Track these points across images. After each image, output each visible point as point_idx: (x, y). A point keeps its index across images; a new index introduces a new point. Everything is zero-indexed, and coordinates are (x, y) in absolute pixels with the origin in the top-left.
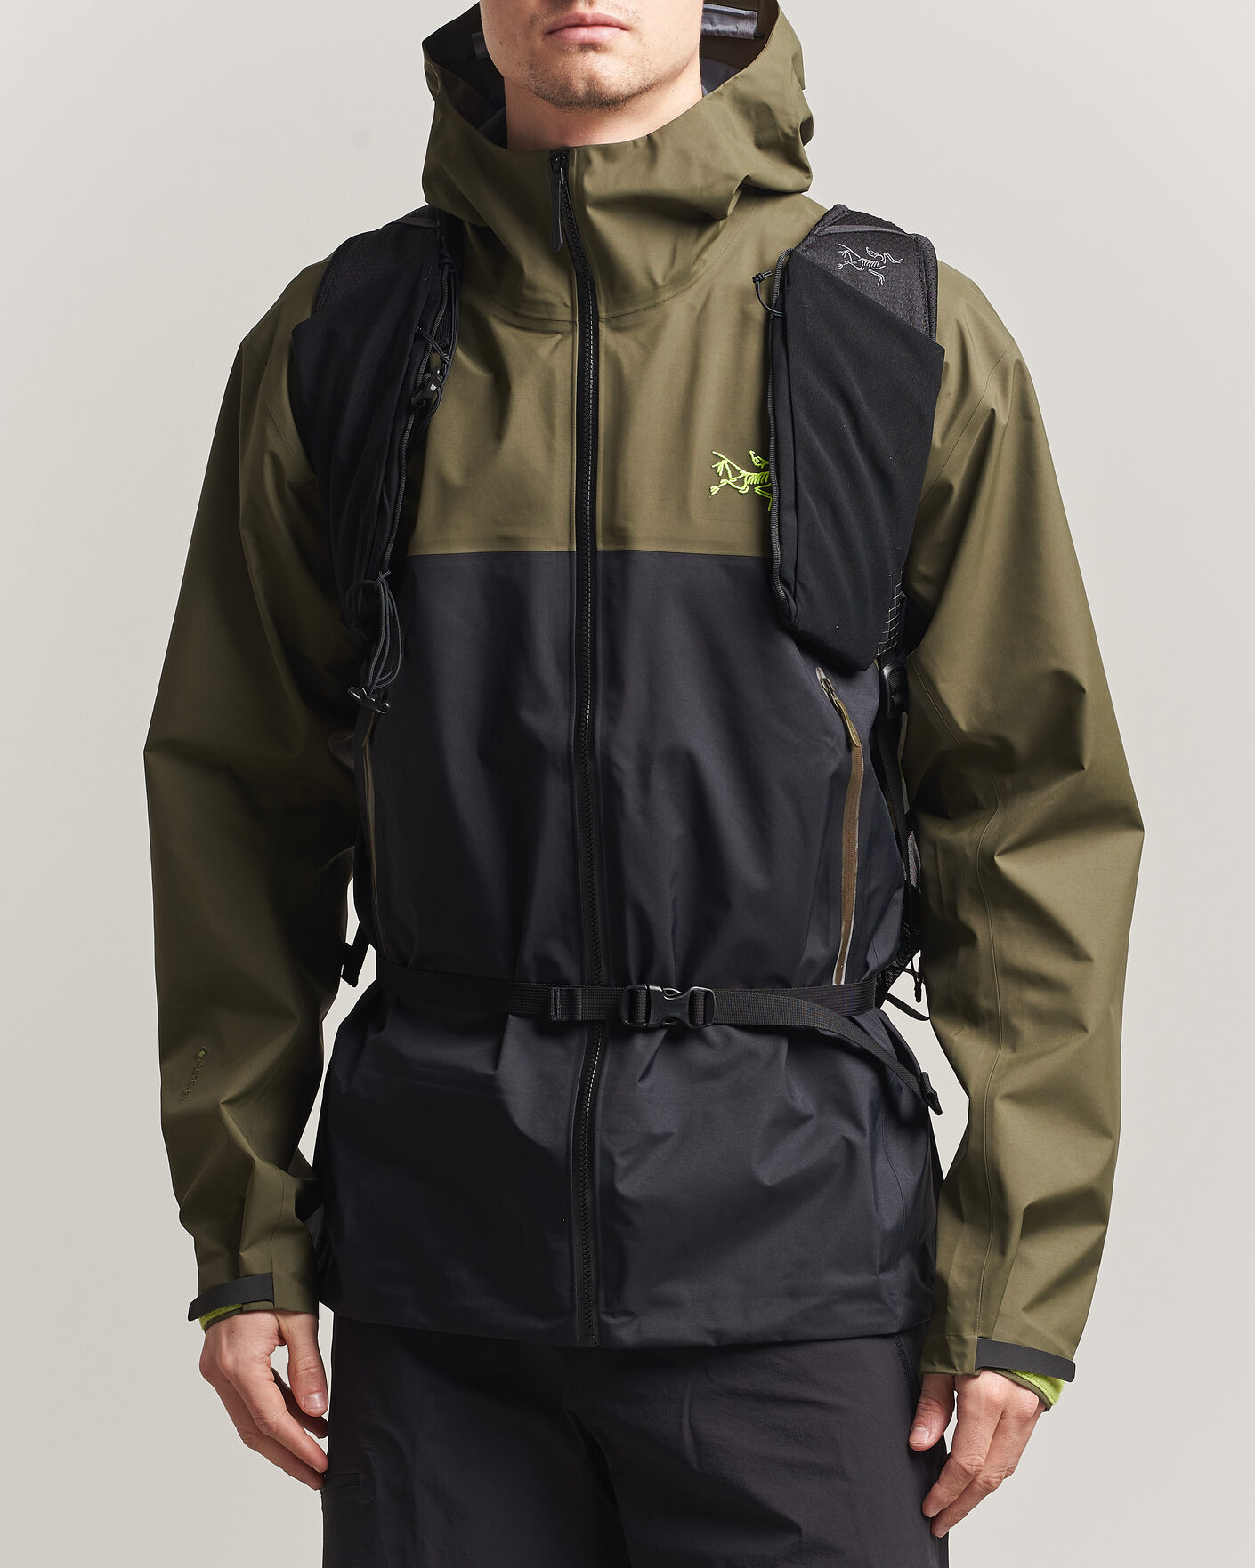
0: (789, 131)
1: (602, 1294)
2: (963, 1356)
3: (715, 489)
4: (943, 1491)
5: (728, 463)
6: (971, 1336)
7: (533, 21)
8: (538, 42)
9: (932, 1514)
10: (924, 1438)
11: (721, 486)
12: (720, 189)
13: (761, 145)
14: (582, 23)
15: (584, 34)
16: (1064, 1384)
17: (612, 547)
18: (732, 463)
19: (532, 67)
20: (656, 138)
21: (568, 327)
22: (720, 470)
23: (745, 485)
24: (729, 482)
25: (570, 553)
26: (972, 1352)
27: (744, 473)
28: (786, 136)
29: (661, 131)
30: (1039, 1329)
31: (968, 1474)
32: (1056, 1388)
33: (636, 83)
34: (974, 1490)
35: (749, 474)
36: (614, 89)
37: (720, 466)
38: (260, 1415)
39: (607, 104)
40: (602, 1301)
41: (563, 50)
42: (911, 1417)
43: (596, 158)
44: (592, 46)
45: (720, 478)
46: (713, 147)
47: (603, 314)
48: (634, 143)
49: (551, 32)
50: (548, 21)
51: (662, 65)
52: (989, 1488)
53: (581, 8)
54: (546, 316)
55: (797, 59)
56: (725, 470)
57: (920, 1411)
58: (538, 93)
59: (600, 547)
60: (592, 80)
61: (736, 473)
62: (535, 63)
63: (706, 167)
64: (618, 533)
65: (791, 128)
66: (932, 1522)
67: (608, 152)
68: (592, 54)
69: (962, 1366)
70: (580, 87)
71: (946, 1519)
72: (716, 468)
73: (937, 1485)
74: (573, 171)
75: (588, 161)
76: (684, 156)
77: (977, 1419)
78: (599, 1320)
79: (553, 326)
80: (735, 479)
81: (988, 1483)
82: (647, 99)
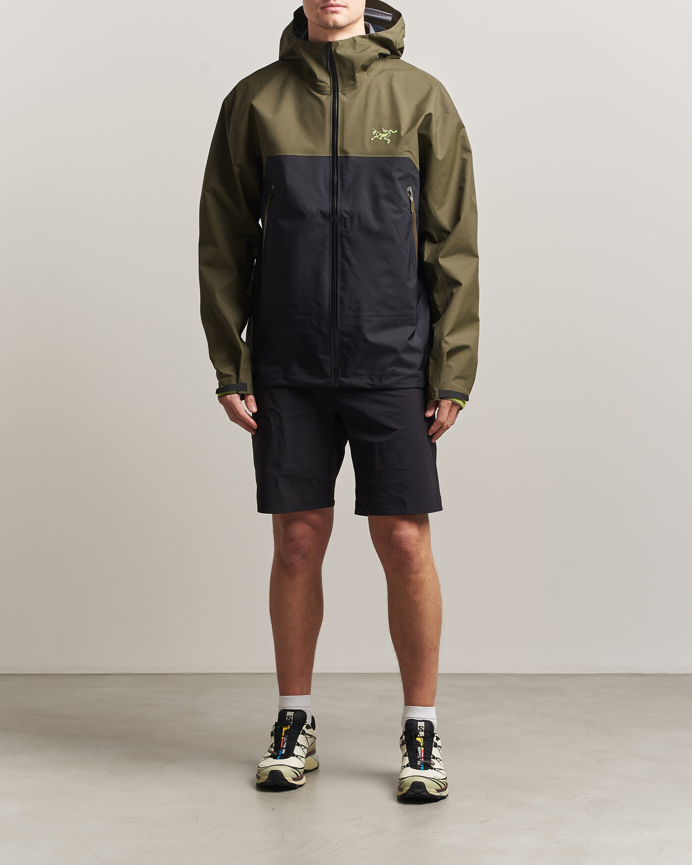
1: (340, 372)
2: (435, 395)
3: (372, 139)
4: (434, 428)
5: (376, 132)
6: (436, 389)
7: (318, 5)
8: (319, 11)
9: (430, 434)
10: (429, 414)
11: (374, 138)
14: (332, 6)
15: (332, 9)
16: (466, 402)
17: (342, 155)
19: (317, 17)
21: (329, 93)
22: (374, 134)
23: (381, 137)
24: (376, 137)
25: (330, 157)
26: (437, 394)
27: (380, 134)
30: (457, 386)
31: (442, 423)
32: (464, 403)
33: (347, 22)
34: (443, 428)
35: (382, 134)
36: (341, 24)
37: (374, 133)
38: (238, 413)
39: (338, 28)
40: (340, 374)
41: (327, 13)
42: (425, 409)
44: (335, 12)
45: (374, 136)
47: (340, 89)
49: (322, 8)
50: (323, 5)
51: (354, 17)
52: (448, 428)
53: (332, 2)
54: (323, 90)
55: (403, 28)
56: (375, 134)
57: (428, 406)
58: (319, 25)
59: (339, 155)
60: (335, 22)
61: (378, 134)
62: (318, 16)
64: (344, 151)
66: (431, 437)
68: (335, 14)
69: (435, 398)
70: (331, 24)
71: (435, 437)
73: (432, 426)
74: (333, 48)
77: (444, 407)
78: (339, 379)
79: (325, 93)
80: (378, 136)
81: (447, 426)
82: (350, 27)
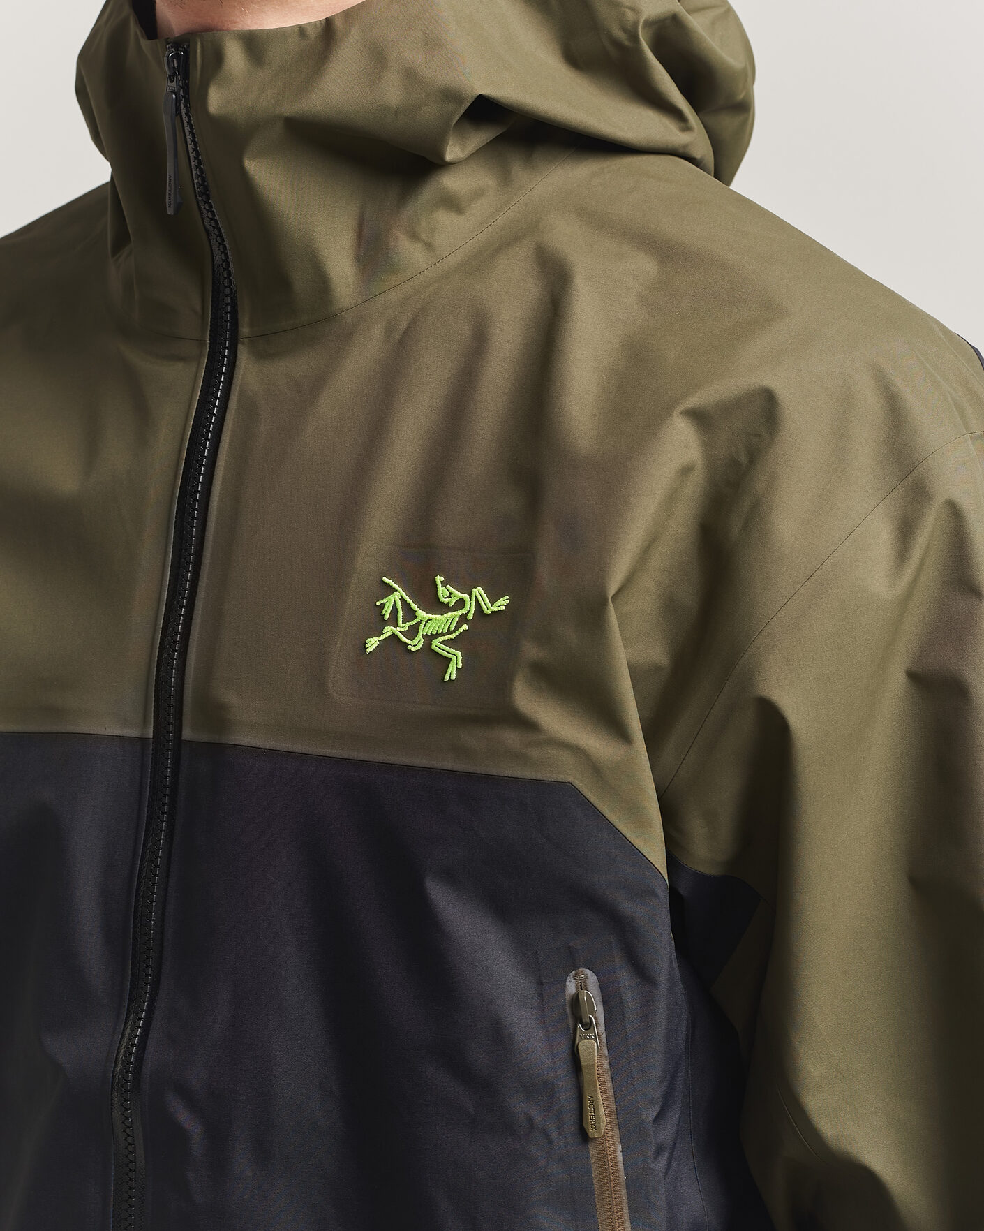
0: (619, 34)
3: (372, 644)
5: (402, 599)
11: (382, 638)
12: (430, 114)
13: (576, 59)
17: (204, 737)
18: (407, 598)
20: (339, 24)
21: (194, 350)
22: (387, 612)
23: (420, 636)
24: (397, 631)
25: (143, 740)
27: (422, 614)
28: (617, 44)
29: (348, 14)
35: (430, 616)
37: (389, 603)
43: (235, 56)
45: (385, 623)
46: (433, 43)
48: (302, 30)
54: (166, 331)
56: (395, 611)
59: (187, 734)
61: (409, 614)
63: (411, 76)
64: (215, 714)
65: (624, 29)
67: (254, 44)
72: (383, 606)
74: (196, 76)
75: (217, 58)
76: (378, 56)
79: (175, 348)
80: (405, 627)
